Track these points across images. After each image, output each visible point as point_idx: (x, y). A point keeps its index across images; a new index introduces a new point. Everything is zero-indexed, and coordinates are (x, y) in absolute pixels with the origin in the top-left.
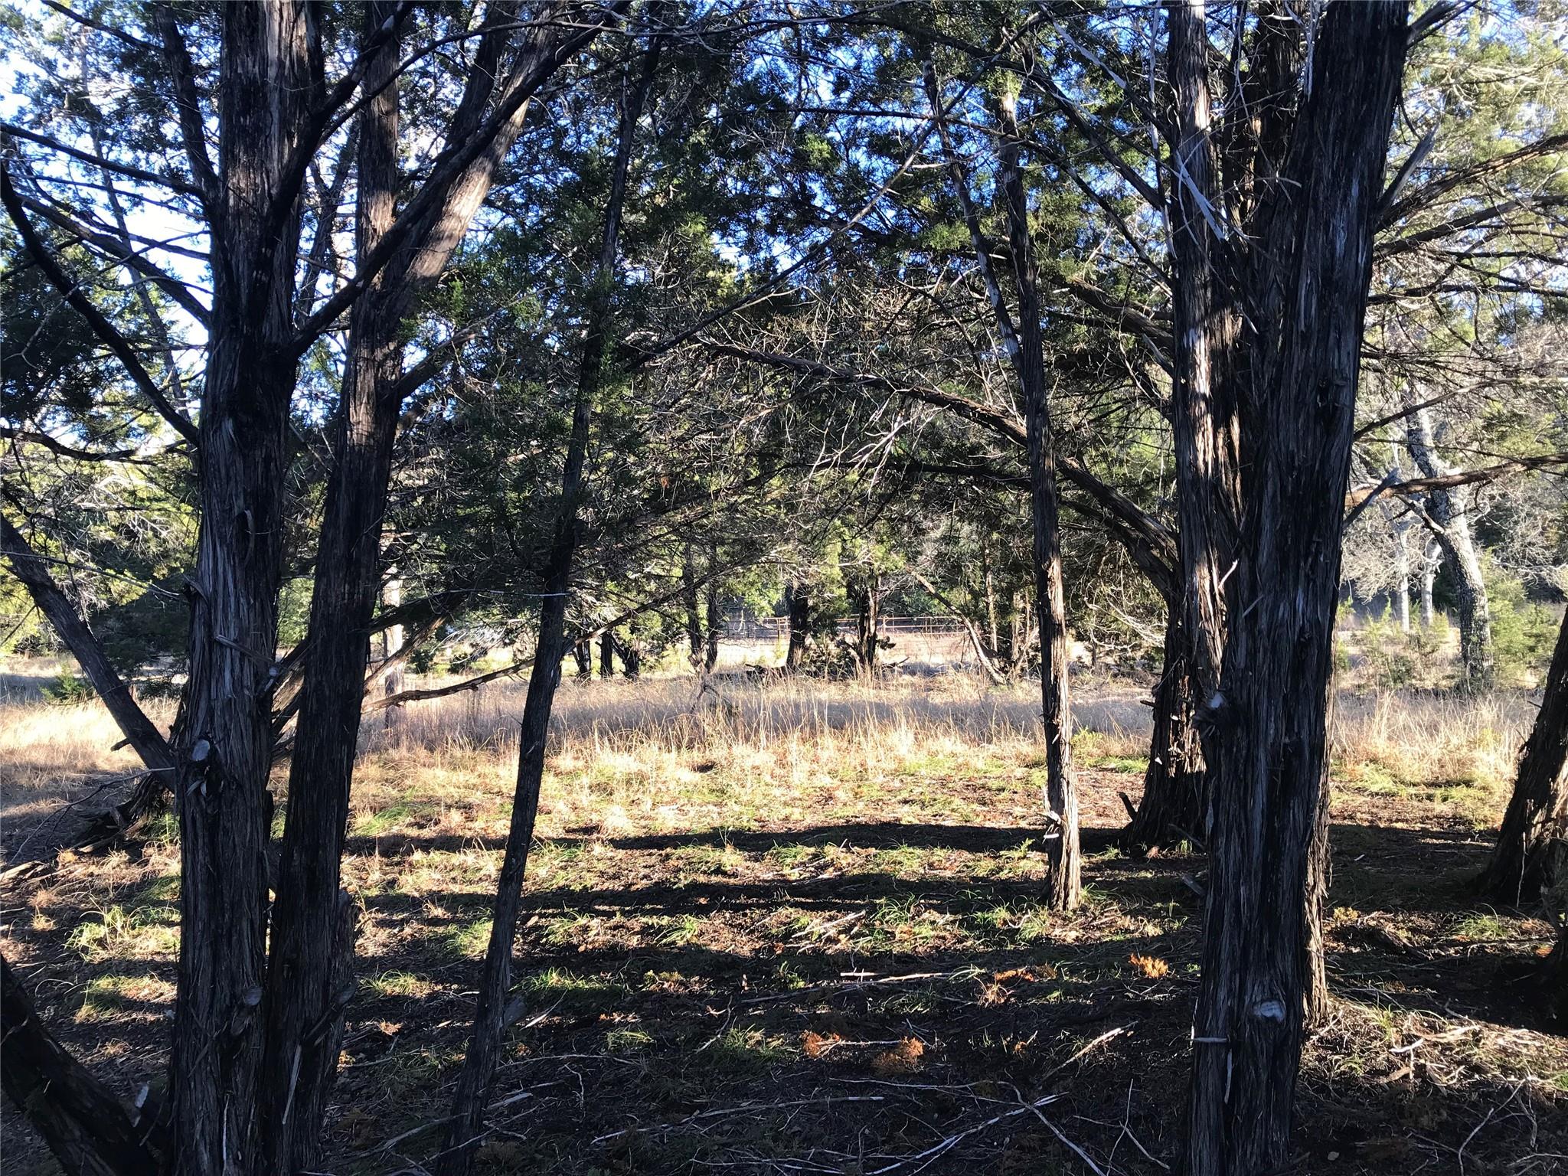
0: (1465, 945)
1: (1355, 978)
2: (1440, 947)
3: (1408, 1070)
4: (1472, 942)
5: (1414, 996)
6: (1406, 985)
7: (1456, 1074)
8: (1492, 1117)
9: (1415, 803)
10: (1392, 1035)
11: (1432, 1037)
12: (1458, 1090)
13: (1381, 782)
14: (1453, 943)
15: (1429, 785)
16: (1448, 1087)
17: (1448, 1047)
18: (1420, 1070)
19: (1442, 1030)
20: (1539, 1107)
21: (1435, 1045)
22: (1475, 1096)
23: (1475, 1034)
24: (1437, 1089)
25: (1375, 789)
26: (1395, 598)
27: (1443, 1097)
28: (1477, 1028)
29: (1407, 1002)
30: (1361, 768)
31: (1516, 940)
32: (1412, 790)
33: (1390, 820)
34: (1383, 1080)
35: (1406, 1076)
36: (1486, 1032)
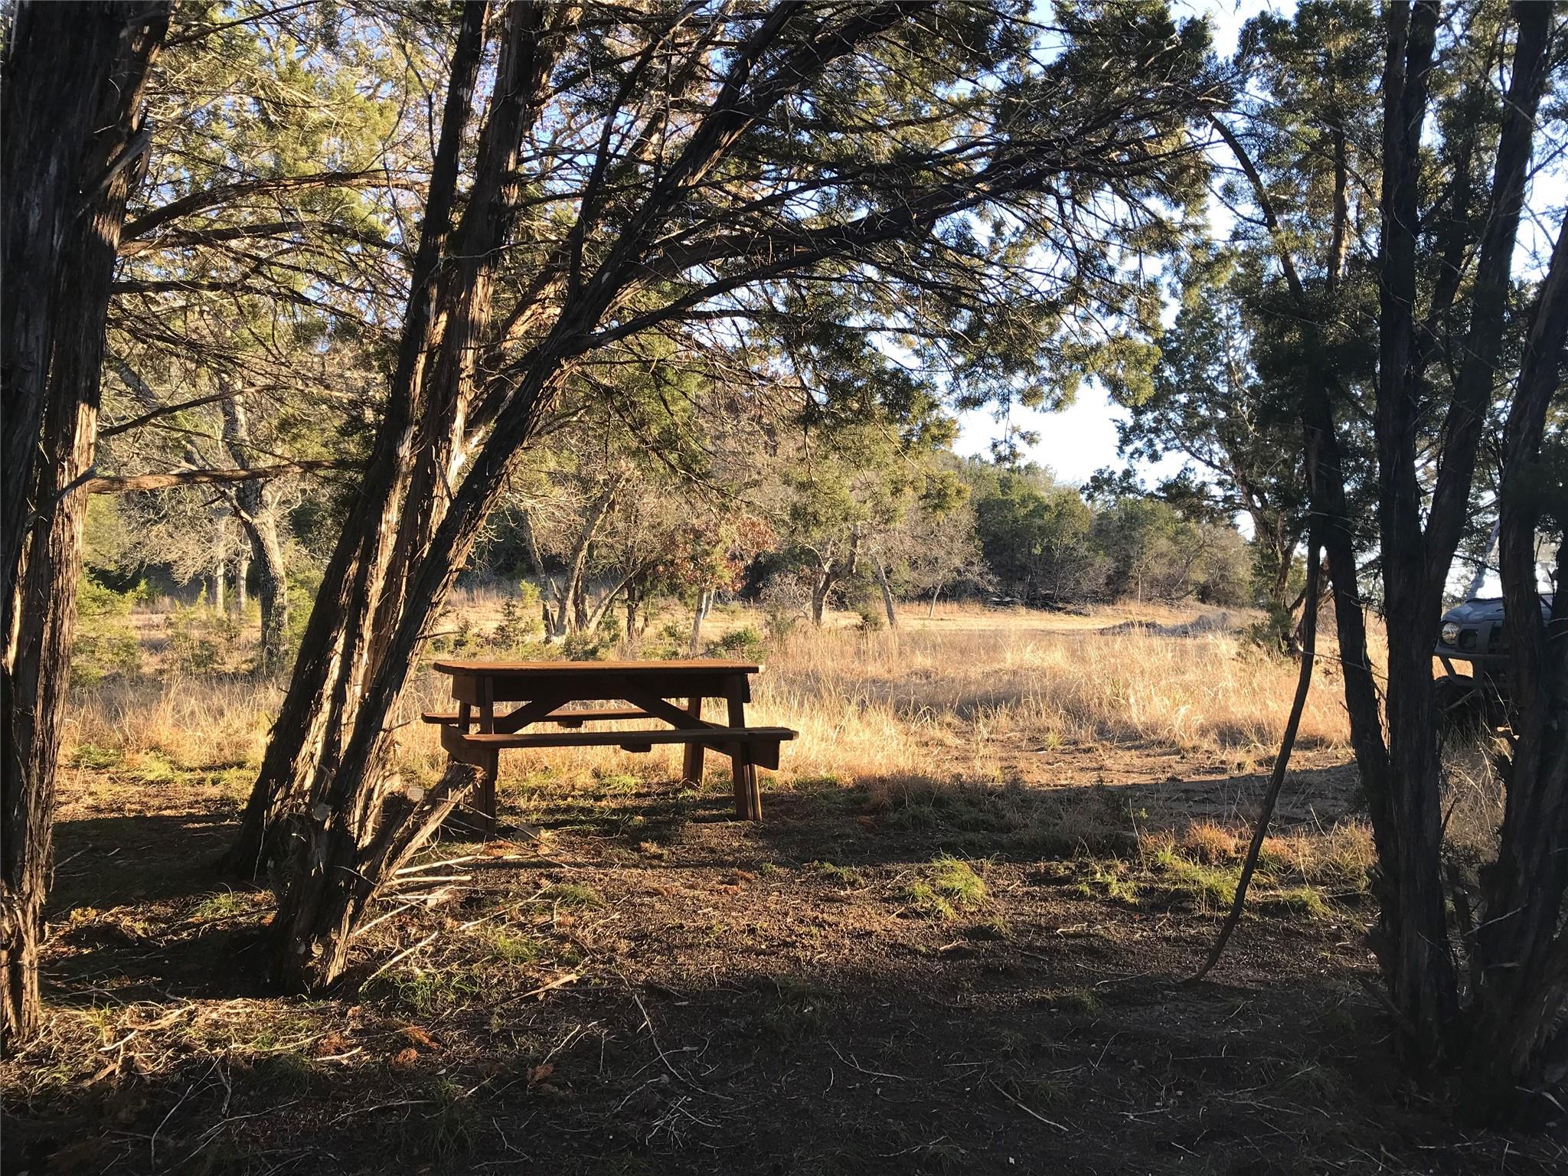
0: (198, 926)
1: (79, 982)
2: (175, 933)
3: (115, 1067)
4: (206, 922)
5: (137, 988)
6: (131, 978)
7: (163, 1059)
8: (191, 1093)
9: (188, 788)
10: (106, 1034)
11: (147, 1027)
12: (163, 1074)
13: (159, 769)
14: (186, 927)
15: (203, 769)
16: (153, 1074)
17: (161, 1032)
18: (128, 1062)
19: (159, 1016)
20: (237, 1072)
21: (148, 1033)
22: (177, 1077)
23: (190, 1013)
24: (141, 1078)
25: (151, 777)
26: (211, 583)
27: (147, 1086)
28: (193, 1007)
29: (126, 996)
30: (141, 757)
31: (247, 913)
32: (188, 776)
33: (160, 809)
34: (88, 1083)
35: (113, 1072)
36: (201, 1009)
